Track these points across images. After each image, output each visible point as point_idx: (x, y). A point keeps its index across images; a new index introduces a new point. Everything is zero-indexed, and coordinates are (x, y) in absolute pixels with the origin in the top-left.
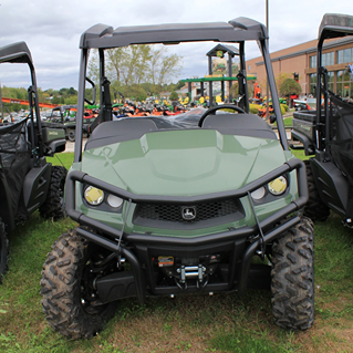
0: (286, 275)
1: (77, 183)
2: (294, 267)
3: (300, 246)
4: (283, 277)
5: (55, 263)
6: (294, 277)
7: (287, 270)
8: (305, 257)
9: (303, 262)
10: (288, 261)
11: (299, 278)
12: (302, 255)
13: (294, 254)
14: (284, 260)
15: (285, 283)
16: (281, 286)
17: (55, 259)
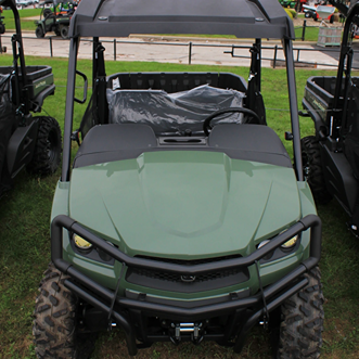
0: (299, 329)
1: (65, 231)
2: (307, 320)
3: (312, 297)
4: (294, 330)
5: (49, 313)
6: (306, 330)
7: (299, 323)
8: (318, 309)
9: (315, 314)
10: (300, 313)
11: (312, 331)
12: (315, 307)
13: (307, 305)
14: (296, 311)
15: (297, 336)
16: (293, 339)
17: (49, 307)
